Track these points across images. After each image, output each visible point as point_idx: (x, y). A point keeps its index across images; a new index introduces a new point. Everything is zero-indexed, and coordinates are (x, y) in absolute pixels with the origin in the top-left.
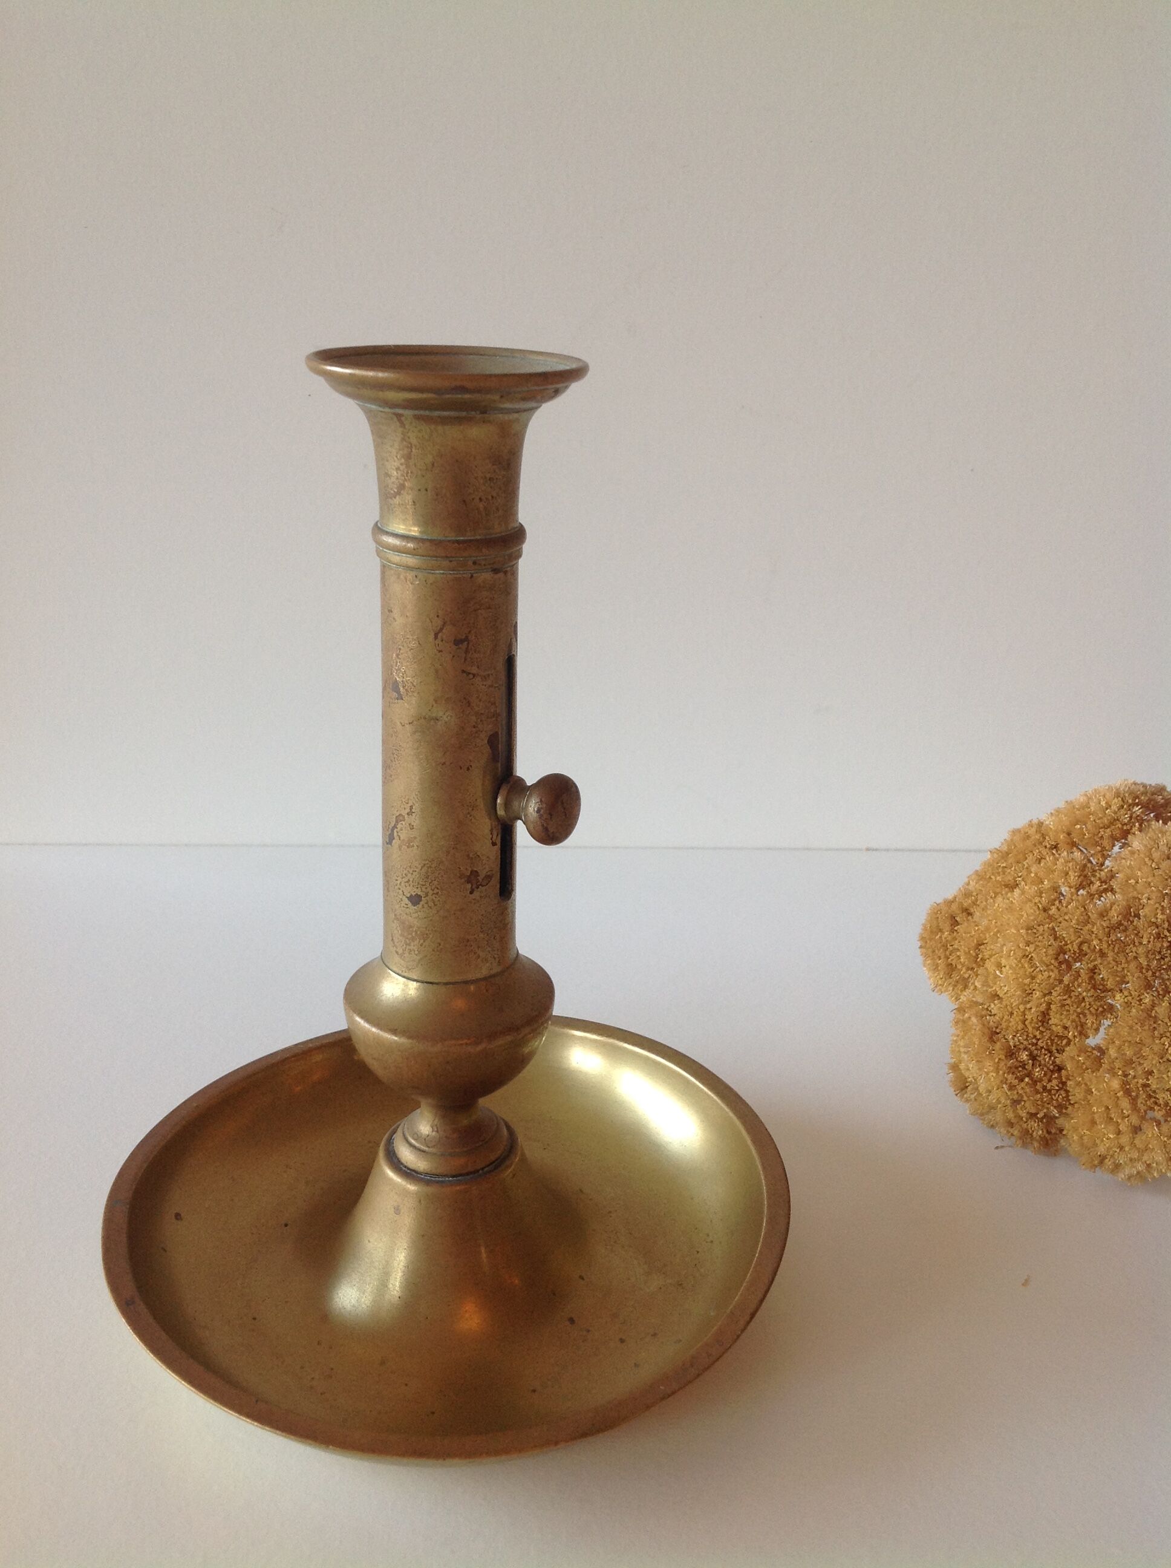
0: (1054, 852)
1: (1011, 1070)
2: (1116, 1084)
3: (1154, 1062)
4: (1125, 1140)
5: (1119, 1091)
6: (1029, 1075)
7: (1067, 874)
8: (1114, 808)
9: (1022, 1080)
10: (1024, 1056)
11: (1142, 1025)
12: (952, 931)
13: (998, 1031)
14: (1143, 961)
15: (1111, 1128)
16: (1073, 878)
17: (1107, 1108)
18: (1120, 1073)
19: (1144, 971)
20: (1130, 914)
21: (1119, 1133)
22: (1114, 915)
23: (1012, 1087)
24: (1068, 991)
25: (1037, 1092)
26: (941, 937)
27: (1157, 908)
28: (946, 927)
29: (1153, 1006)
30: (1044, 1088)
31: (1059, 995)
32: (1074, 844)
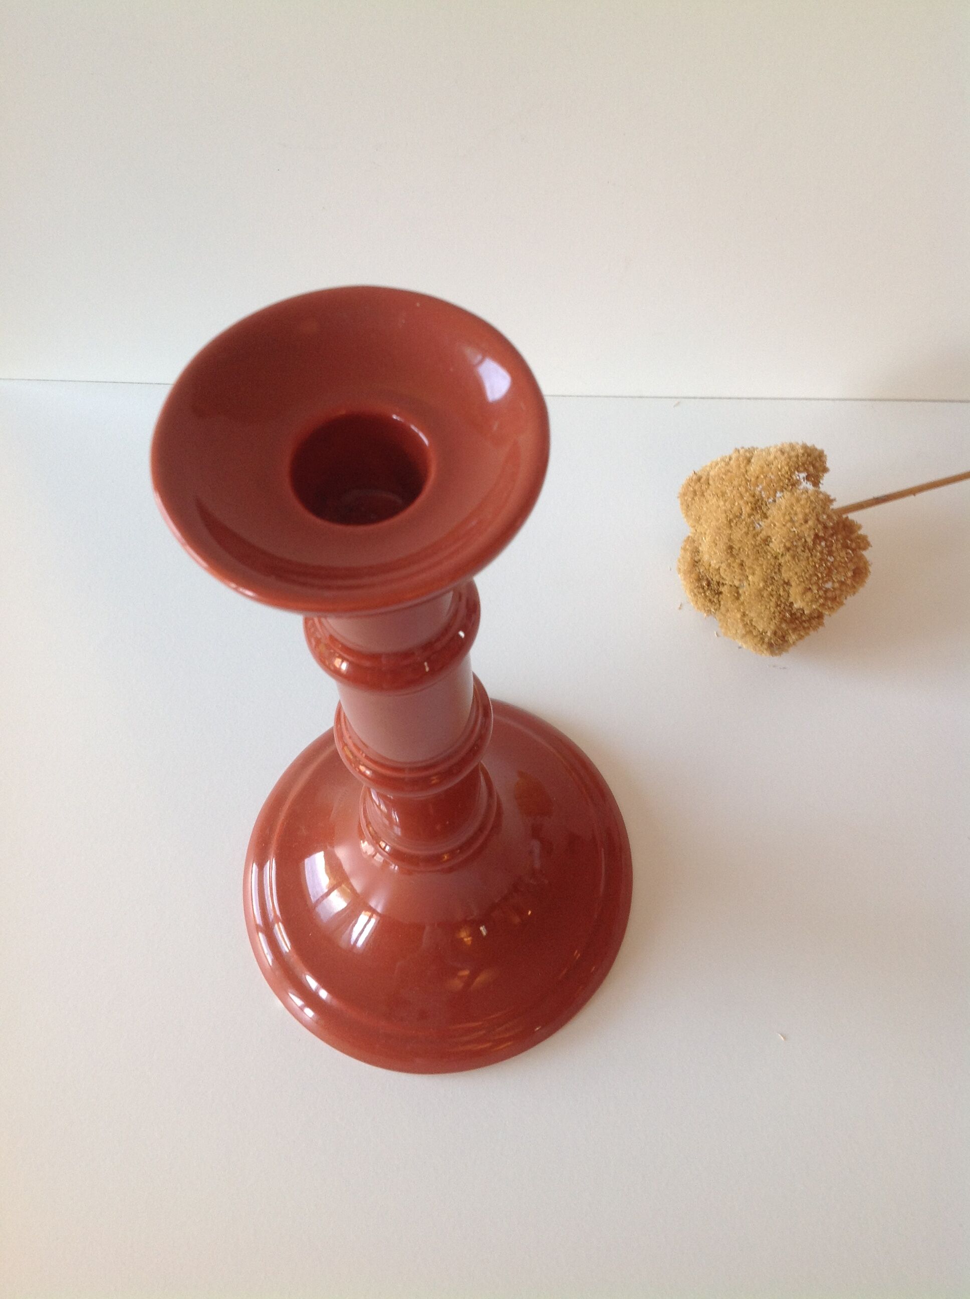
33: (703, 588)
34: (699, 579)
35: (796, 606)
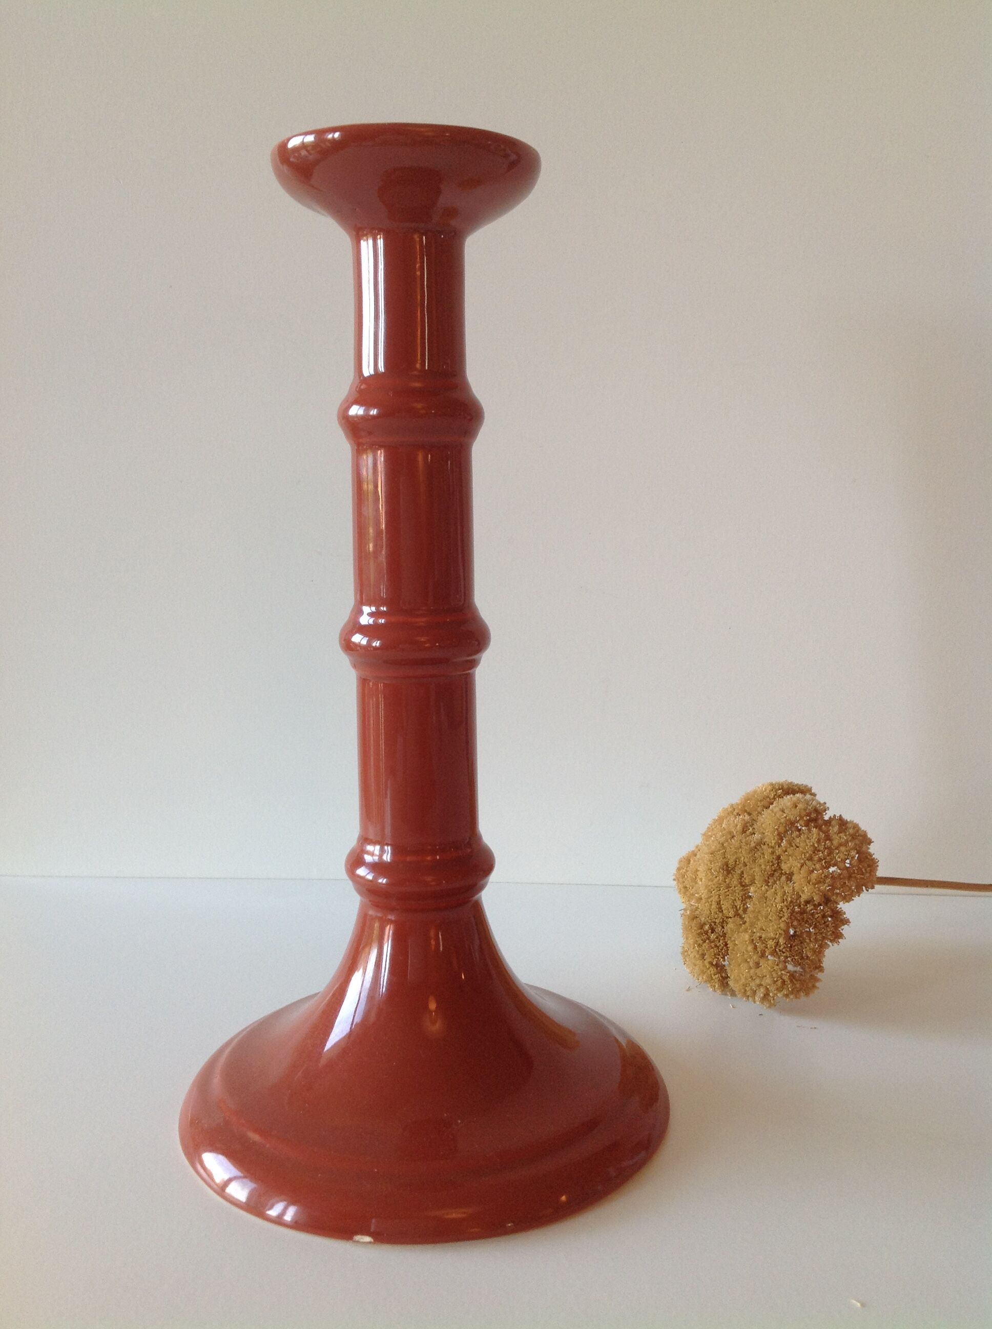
1: (700, 934)
2: (747, 937)
4: (753, 972)
6: (709, 938)
7: (737, 825)
8: (768, 791)
9: (705, 942)
10: (707, 927)
11: (759, 902)
13: (698, 917)
14: (763, 867)
15: (746, 965)
16: (739, 827)
17: (744, 953)
18: (750, 931)
19: (763, 872)
20: (760, 843)
21: (750, 968)
22: (753, 845)
23: (699, 946)
24: (728, 887)
25: (712, 948)
28: (685, 866)
29: (767, 891)
30: (716, 946)
32: (746, 811)
33: (706, 934)
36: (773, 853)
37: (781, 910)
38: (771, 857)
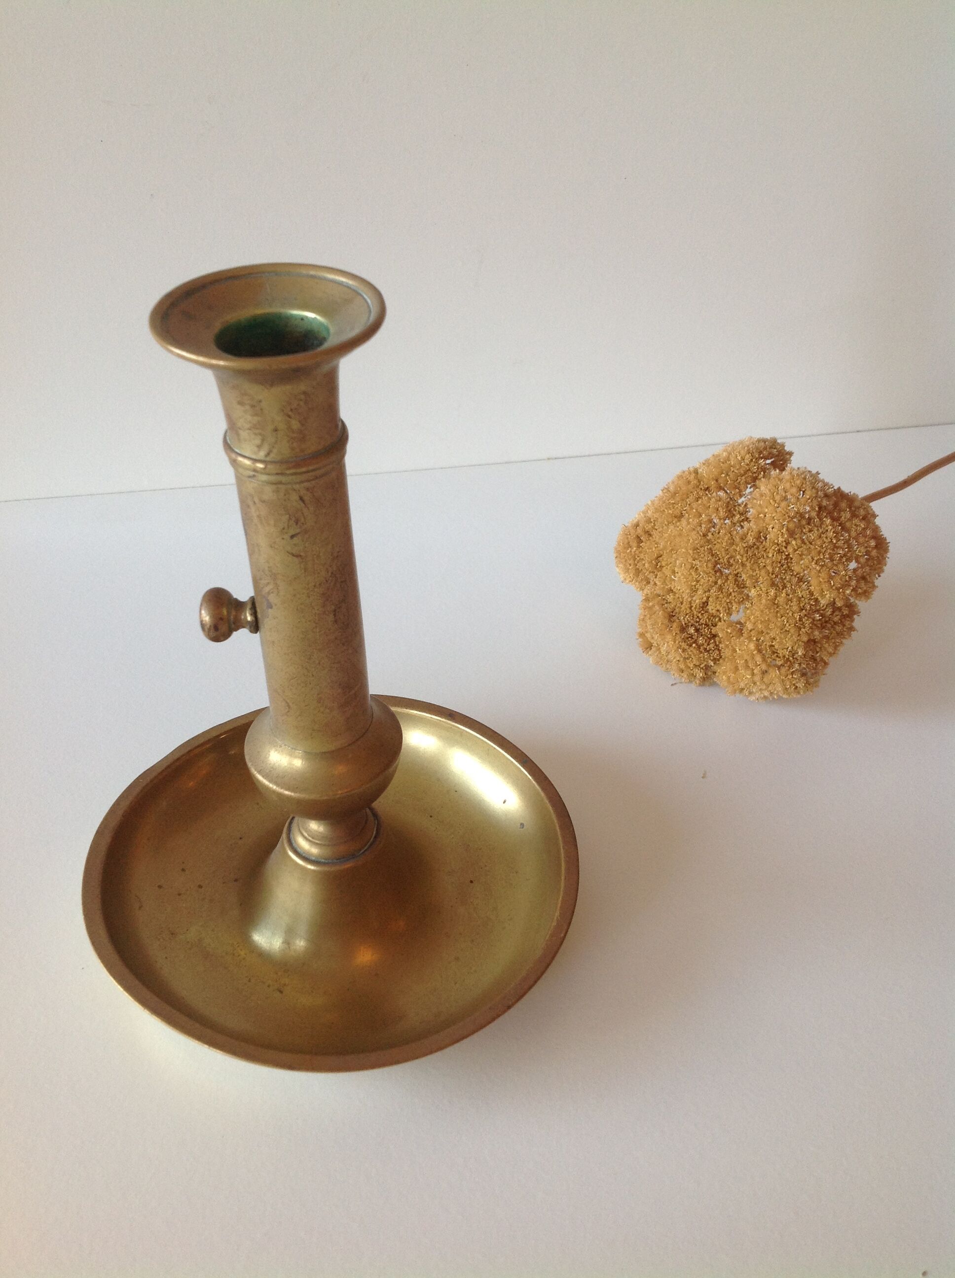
0: (707, 492)
1: (684, 640)
2: (752, 646)
3: (777, 633)
4: (757, 678)
5: (754, 651)
6: (695, 642)
7: (717, 509)
8: (747, 461)
9: (691, 646)
10: (692, 630)
11: (770, 609)
12: (639, 547)
13: (674, 614)
14: (769, 568)
15: (748, 672)
16: (721, 511)
17: (746, 660)
18: (755, 639)
19: (770, 575)
20: (761, 536)
21: (753, 674)
22: (750, 538)
23: (684, 650)
24: (720, 589)
25: (701, 652)
26: (631, 551)
27: (778, 534)
28: (634, 544)
30: (705, 649)
31: (715, 592)
32: (721, 488)
33: (691, 637)
34: (683, 629)
35: (823, 602)
36: (779, 551)
37: (800, 620)
38: (780, 558)
